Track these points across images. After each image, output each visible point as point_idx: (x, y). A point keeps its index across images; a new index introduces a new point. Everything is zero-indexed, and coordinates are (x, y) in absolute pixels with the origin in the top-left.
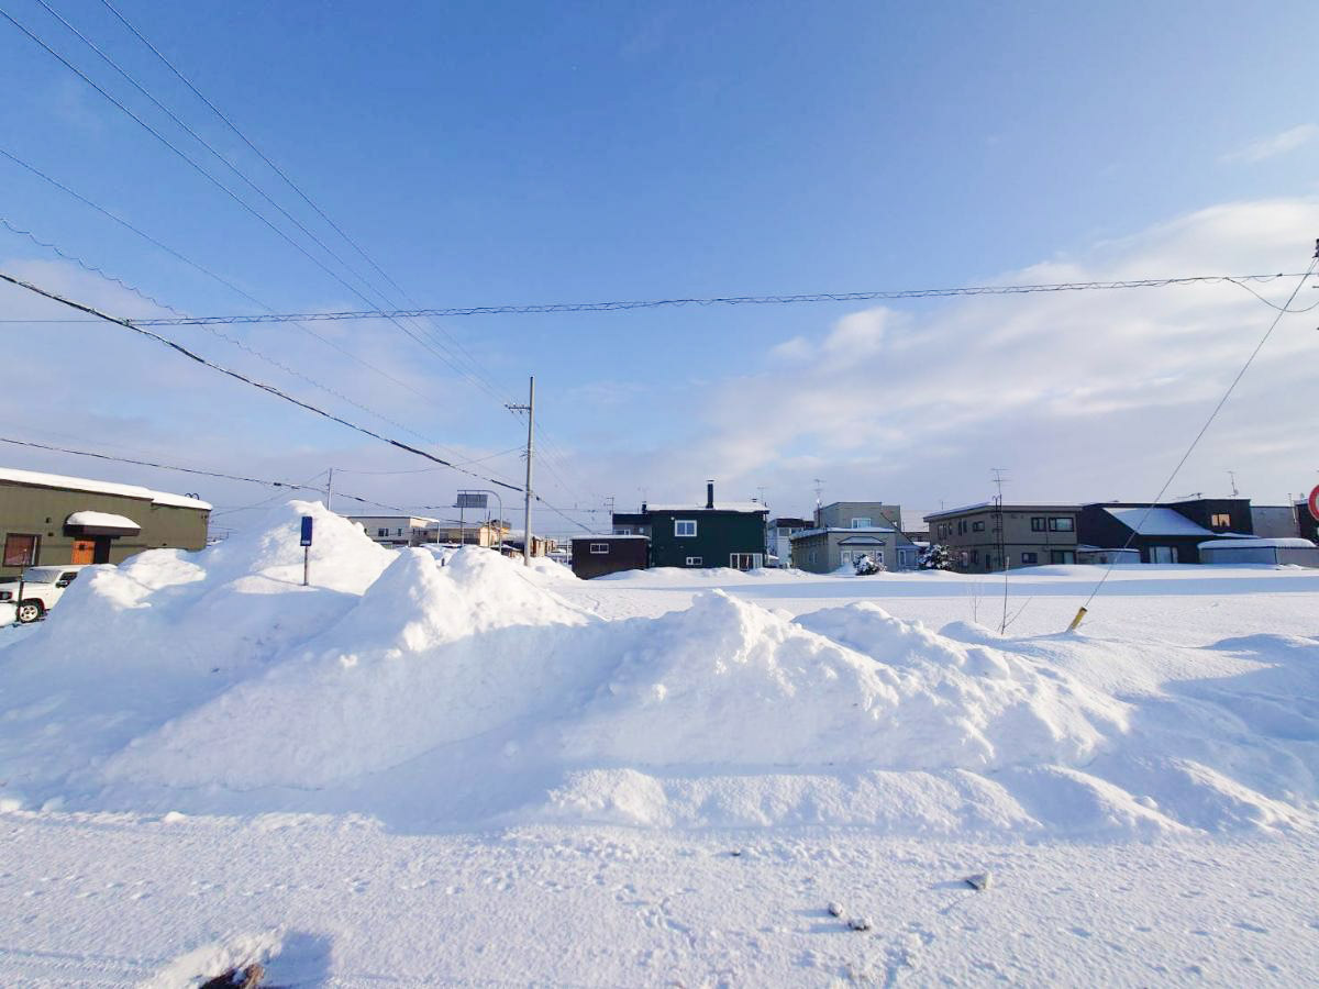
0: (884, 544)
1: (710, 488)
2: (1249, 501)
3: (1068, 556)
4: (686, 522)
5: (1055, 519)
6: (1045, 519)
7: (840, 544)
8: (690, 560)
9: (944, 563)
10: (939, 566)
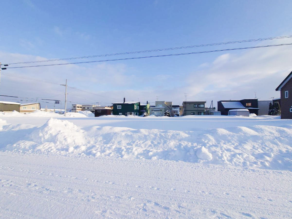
0: (161, 110)
1: (124, 99)
2: (257, 99)
3: (202, 113)
4: (119, 106)
5: (200, 104)
6: (197, 104)
7: (152, 110)
8: (120, 114)
9: (167, 115)
10: (166, 115)
